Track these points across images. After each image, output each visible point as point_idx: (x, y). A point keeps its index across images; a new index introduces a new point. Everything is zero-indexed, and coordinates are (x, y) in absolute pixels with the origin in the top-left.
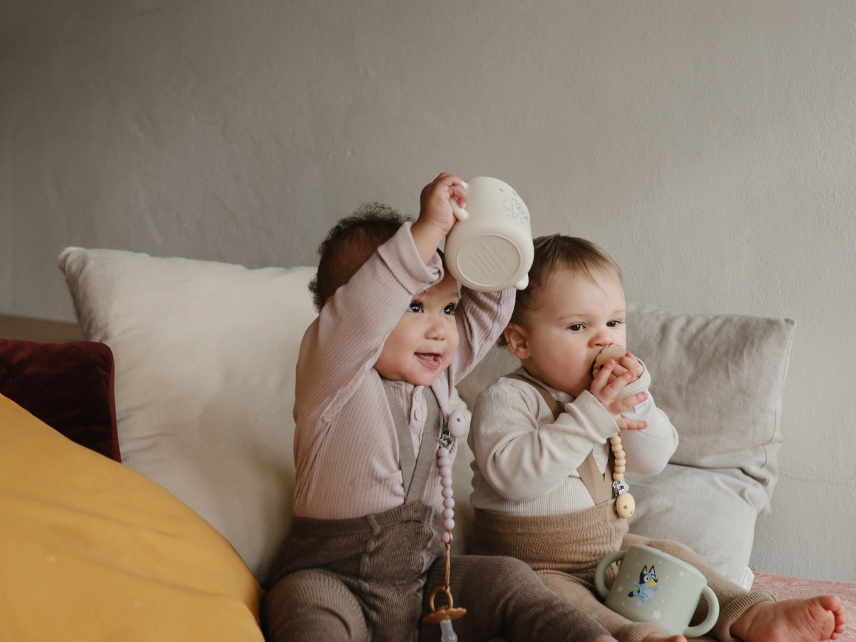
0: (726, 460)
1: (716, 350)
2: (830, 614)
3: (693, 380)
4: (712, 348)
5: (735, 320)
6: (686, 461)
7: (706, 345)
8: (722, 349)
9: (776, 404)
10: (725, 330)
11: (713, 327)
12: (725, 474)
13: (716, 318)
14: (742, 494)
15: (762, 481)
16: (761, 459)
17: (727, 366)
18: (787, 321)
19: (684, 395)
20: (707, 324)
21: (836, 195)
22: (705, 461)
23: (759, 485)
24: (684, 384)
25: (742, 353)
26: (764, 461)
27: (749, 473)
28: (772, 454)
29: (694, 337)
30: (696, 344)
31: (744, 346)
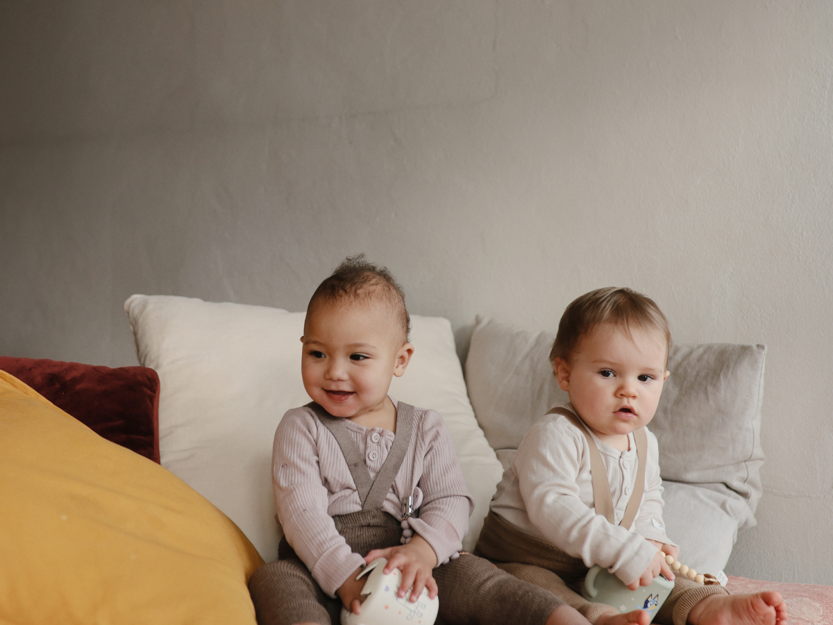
0: (710, 475)
1: (697, 375)
2: (772, 610)
3: (677, 402)
4: (694, 373)
5: (715, 347)
6: (674, 478)
7: (689, 370)
8: (703, 374)
9: (753, 423)
10: (706, 357)
11: (695, 355)
12: (709, 488)
13: (699, 347)
14: (723, 506)
15: (744, 495)
16: (743, 474)
17: (706, 389)
18: (758, 346)
19: (669, 416)
20: (691, 352)
21: (804, 233)
22: (690, 476)
23: (741, 498)
24: (669, 406)
25: (719, 375)
26: (745, 476)
27: (731, 487)
28: (754, 471)
29: (679, 365)
30: (681, 371)
31: (721, 370)
